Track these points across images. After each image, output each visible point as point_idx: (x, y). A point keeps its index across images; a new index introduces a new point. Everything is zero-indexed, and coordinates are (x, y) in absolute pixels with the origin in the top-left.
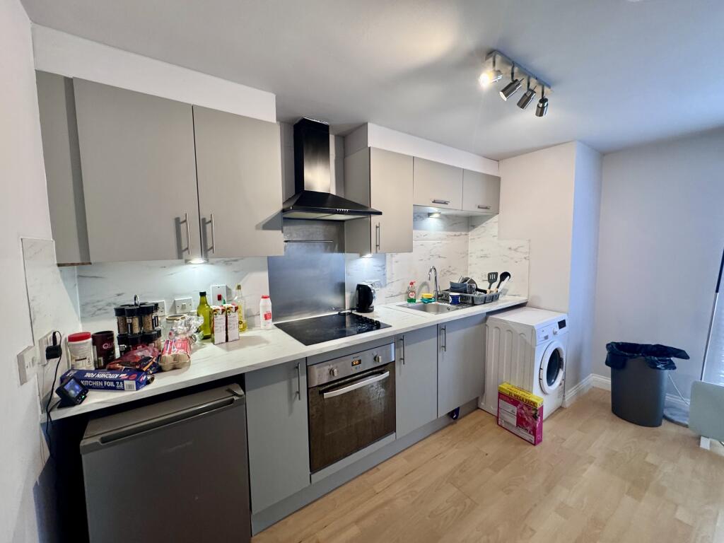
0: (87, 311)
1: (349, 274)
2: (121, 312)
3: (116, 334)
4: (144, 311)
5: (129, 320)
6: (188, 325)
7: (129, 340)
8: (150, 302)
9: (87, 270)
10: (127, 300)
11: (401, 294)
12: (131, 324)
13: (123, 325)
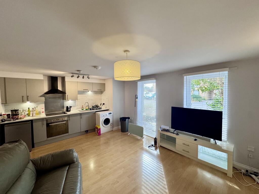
0: (6, 111)
1: (65, 104)
2: (12, 111)
3: (11, 114)
4: (16, 111)
5: (13, 112)
6: (25, 113)
7: (13, 115)
8: (17, 109)
9: (6, 104)
10: (13, 109)
11: (80, 108)
12: (13, 113)
13: (12, 113)
